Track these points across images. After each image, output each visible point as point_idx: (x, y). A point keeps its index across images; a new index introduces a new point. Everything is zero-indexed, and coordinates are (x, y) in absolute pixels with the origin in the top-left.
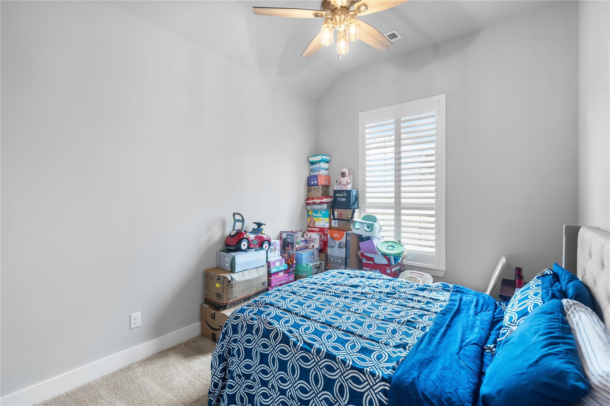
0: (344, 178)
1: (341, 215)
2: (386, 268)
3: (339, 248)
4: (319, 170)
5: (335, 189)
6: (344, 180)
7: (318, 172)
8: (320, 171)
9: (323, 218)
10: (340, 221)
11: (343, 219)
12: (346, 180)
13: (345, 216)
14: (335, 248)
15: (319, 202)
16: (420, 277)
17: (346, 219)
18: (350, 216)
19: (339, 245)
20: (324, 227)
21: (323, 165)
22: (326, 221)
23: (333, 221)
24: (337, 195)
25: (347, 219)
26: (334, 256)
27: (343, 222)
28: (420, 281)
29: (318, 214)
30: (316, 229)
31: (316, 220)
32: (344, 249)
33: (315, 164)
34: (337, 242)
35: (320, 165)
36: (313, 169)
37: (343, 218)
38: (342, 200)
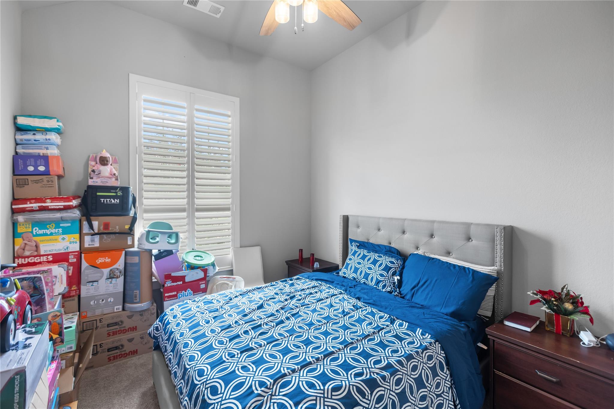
0: (106, 167)
1: (106, 226)
2: (200, 283)
3: (110, 280)
4: (46, 146)
5: (90, 184)
6: (106, 170)
7: (41, 149)
8: (47, 149)
9: (64, 236)
10: (105, 236)
11: (113, 231)
12: (109, 170)
13: (117, 227)
14: (99, 282)
15: (62, 207)
16: (231, 282)
17: (117, 231)
18: (127, 227)
19: (110, 274)
20: (66, 251)
21: (54, 137)
22: (71, 240)
23: (87, 239)
24: (98, 194)
25: (120, 232)
26: (97, 296)
27: (113, 236)
28: (232, 286)
29: (48, 229)
30: (44, 259)
31: (40, 241)
32: (122, 278)
33: (32, 133)
34: (106, 271)
35: (48, 137)
36: (25, 142)
37: (111, 230)
38: (111, 201)
